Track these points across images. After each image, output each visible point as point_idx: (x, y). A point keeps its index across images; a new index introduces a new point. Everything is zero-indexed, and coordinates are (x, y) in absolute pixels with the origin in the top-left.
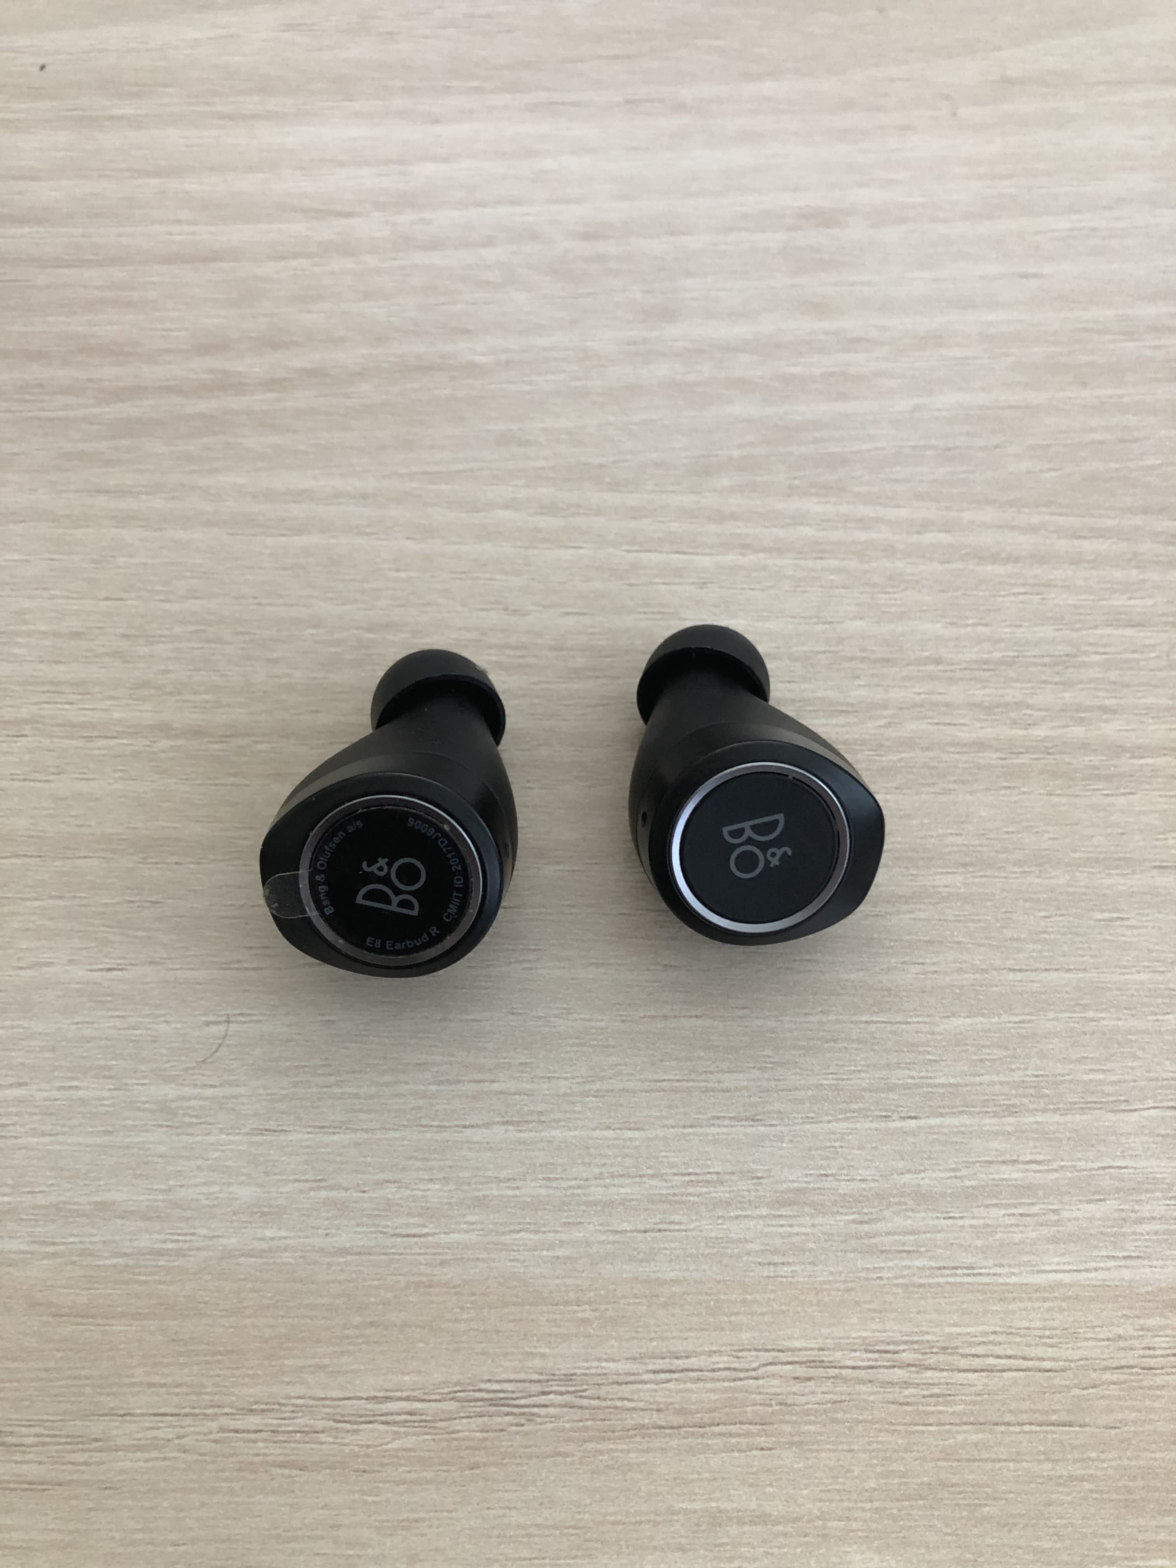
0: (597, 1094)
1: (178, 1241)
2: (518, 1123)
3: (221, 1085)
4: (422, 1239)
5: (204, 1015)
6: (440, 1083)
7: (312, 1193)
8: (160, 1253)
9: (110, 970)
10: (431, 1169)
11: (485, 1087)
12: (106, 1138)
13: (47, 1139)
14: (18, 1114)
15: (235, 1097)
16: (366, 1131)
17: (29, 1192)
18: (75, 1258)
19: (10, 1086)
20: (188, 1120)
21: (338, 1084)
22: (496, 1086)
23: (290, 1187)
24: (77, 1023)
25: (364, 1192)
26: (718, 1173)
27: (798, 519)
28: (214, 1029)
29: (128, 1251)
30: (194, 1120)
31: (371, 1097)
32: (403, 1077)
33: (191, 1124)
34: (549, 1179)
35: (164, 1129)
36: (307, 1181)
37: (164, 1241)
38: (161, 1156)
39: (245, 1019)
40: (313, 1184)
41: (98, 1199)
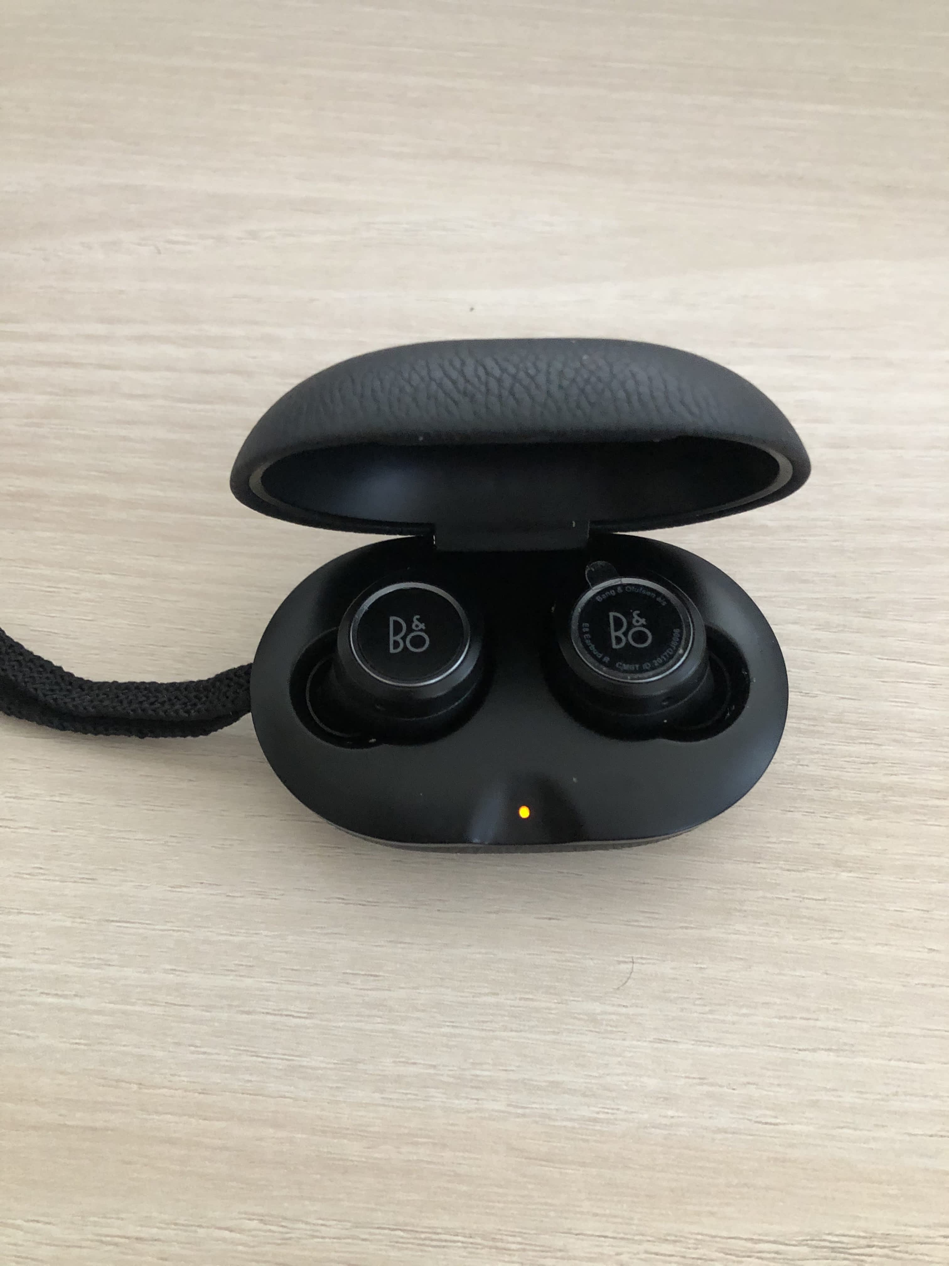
0: (890, 1035)
1: (608, 1113)
2: (837, 1050)
3: (631, 1006)
4: (776, 1127)
5: (616, 956)
6: (780, 1018)
7: (698, 1087)
8: (595, 1120)
9: (549, 919)
10: (779, 1077)
11: (812, 1023)
12: (554, 1037)
13: (514, 1034)
14: (493, 1015)
15: (641, 1015)
16: (732, 1047)
17: (503, 1070)
18: (538, 1119)
19: (486, 994)
20: (609, 1028)
21: (711, 1012)
22: (819, 1024)
23: (683, 1081)
24: (530, 955)
25: (734, 1089)
28: (623, 967)
29: (575, 1117)
30: (614, 1029)
31: (733, 1023)
32: (755, 1011)
33: (612, 1032)
34: (861, 1092)
35: (594, 1034)
36: (694, 1078)
37: (598, 1113)
38: (593, 1052)
39: (644, 961)
40: (698, 1081)
41: (551, 1079)
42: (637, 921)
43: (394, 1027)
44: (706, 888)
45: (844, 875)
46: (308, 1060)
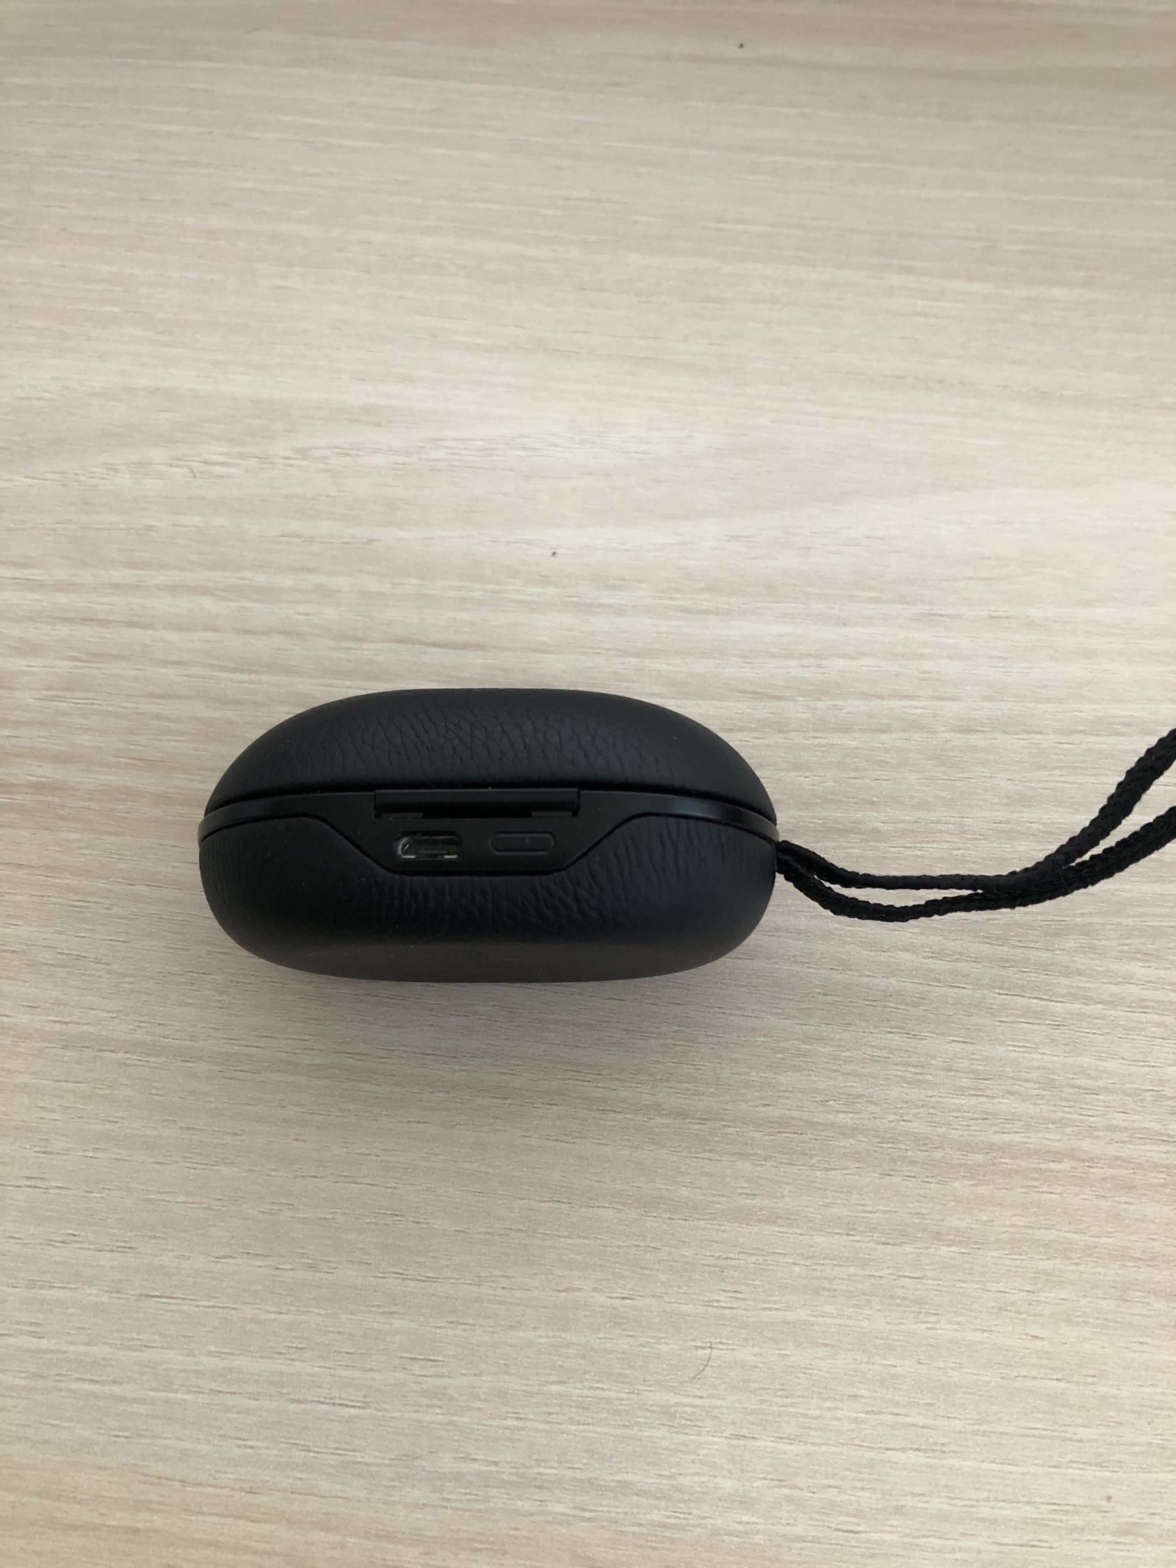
0: (984, 1434)
1: (679, 1518)
2: (926, 1450)
3: (708, 1397)
4: (857, 1535)
5: (693, 1340)
6: (867, 1413)
7: (776, 1490)
8: (665, 1526)
9: (623, 1298)
10: (862, 1480)
11: (901, 1419)
12: (624, 1431)
13: (581, 1427)
14: (559, 1406)
15: (717, 1407)
16: (813, 1444)
17: (569, 1468)
18: (605, 1523)
19: (554, 1382)
21: (792, 1405)
22: (908, 1420)
23: (760, 1483)
24: (601, 1338)
25: (814, 1493)
26: (1074, 1506)
27: (1128, 979)
28: (701, 1352)
29: (643, 1522)
30: (688, 1423)
31: (816, 1418)
32: (840, 1405)
33: (686, 1426)
34: (949, 1498)
35: (666, 1428)
36: (772, 1480)
37: (669, 1517)
38: (666, 1449)
39: (723, 1347)
40: (777, 1483)
41: (619, 1477)
42: (718, 1301)
43: (454, 1418)
44: (794, 1264)
45: (944, 1250)
46: (362, 1454)
